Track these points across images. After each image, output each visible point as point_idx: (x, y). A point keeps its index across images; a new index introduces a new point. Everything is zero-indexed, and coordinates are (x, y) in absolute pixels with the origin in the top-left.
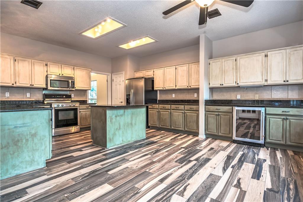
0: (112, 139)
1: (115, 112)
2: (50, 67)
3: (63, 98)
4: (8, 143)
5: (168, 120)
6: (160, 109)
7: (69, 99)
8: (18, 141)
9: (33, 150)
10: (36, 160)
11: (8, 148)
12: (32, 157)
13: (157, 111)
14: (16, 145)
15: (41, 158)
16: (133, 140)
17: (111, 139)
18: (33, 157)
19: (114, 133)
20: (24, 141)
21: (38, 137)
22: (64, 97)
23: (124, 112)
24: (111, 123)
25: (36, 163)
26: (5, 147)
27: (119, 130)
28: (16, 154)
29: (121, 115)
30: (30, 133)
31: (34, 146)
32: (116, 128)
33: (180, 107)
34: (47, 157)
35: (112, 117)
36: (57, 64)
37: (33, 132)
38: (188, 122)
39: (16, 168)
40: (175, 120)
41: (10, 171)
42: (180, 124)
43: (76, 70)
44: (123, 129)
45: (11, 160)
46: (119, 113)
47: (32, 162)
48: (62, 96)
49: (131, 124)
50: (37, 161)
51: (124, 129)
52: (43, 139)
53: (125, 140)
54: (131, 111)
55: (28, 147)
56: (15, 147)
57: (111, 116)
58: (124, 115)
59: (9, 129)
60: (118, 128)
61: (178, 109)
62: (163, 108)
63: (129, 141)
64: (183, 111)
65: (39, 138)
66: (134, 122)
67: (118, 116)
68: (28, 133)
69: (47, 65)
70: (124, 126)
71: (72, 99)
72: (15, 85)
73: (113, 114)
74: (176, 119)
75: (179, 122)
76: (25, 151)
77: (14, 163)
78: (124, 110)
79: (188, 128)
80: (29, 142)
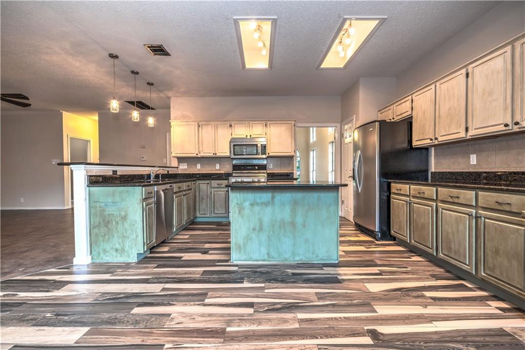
0: (242, 245)
1: (250, 196)
2: (234, 128)
3: (255, 170)
4: (100, 223)
5: (430, 230)
6: (414, 197)
7: (264, 171)
8: (108, 222)
9: (124, 237)
10: (126, 250)
11: (99, 229)
12: (122, 245)
13: (407, 202)
14: (106, 226)
15: (132, 249)
16: (297, 258)
17: (240, 247)
18: (124, 246)
19: (248, 236)
20: (114, 223)
21: (128, 221)
22: (256, 168)
23: (273, 198)
24: (240, 215)
25: (126, 254)
26: (97, 226)
27: (259, 231)
28: (107, 237)
29: (266, 204)
30: (120, 215)
31: (124, 231)
32: (251, 228)
33: (462, 196)
34: (139, 250)
35: (241, 204)
36: (244, 122)
37: (123, 214)
38: (488, 251)
39: (107, 254)
40: (448, 233)
41: (102, 255)
42: (462, 251)
43: (270, 126)
44: (269, 232)
45: (102, 243)
46: (260, 198)
47: (122, 251)
48: (253, 167)
49: (293, 224)
50: (128, 252)
51: (273, 232)
52: (133, 225)
53: (273, 254)
54: (292, 196)
55: (118, 231)
56: (106, 229)
57: (239, 202)
58: (273, 203)
59: (100, 207)
60: (257, 228)
61: (456, 200)
62: (418, 196)
63: (286, 260)
64: (474, 211)
65: (129, 223)
66: (299, 220)
67: (257, 204)
68: (118, 215)
69: (231, 126)
70: (273, 225)
71: (268, 172)
72: (199, 156)
73: (244, 201)
74: (450, 231)
75: (460, 244)
76: (116, 236)
77: (105, 247)
78: (272, 193)
79: (488, 272)
80: (119, 225)
